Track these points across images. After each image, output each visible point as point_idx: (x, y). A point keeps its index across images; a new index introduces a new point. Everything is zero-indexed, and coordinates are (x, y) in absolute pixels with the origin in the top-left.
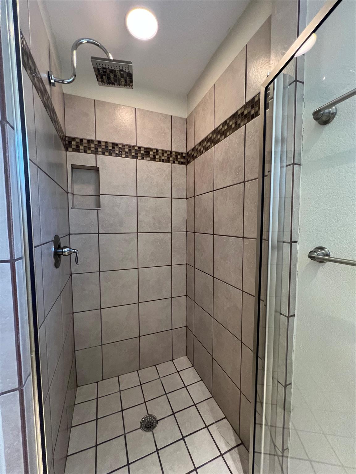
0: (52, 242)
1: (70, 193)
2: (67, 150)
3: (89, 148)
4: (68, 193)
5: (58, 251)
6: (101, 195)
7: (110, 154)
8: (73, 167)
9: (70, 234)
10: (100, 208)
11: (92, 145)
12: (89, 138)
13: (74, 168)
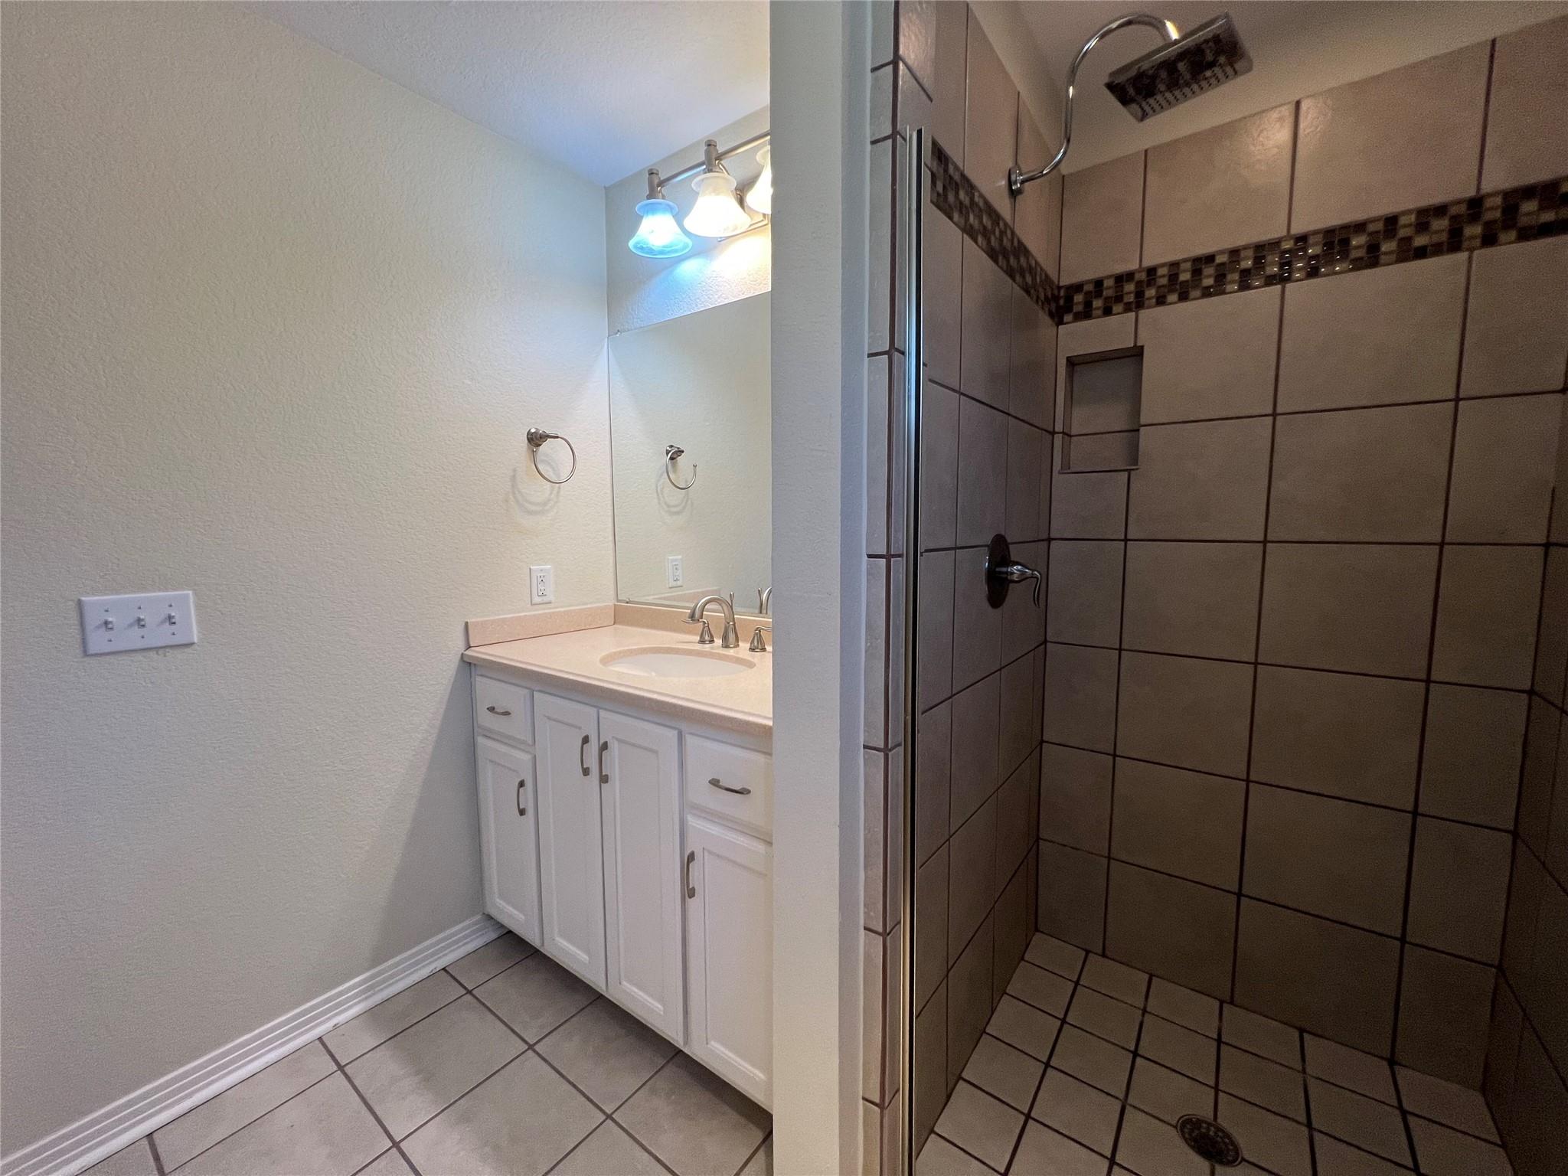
0: (986, 548)
1: (1058, 433)
2: (1060, 322)
3: (1119, 299)
4: (1053, 433)
5: (997, 570)
6: (1142, 429)
7: (1184, 297)
8: (1072, 363)
9: (1049, 540)
10: (1137, 465)
11: (1130, 287)
12: (1120, 268)
13: (1077, 364)
